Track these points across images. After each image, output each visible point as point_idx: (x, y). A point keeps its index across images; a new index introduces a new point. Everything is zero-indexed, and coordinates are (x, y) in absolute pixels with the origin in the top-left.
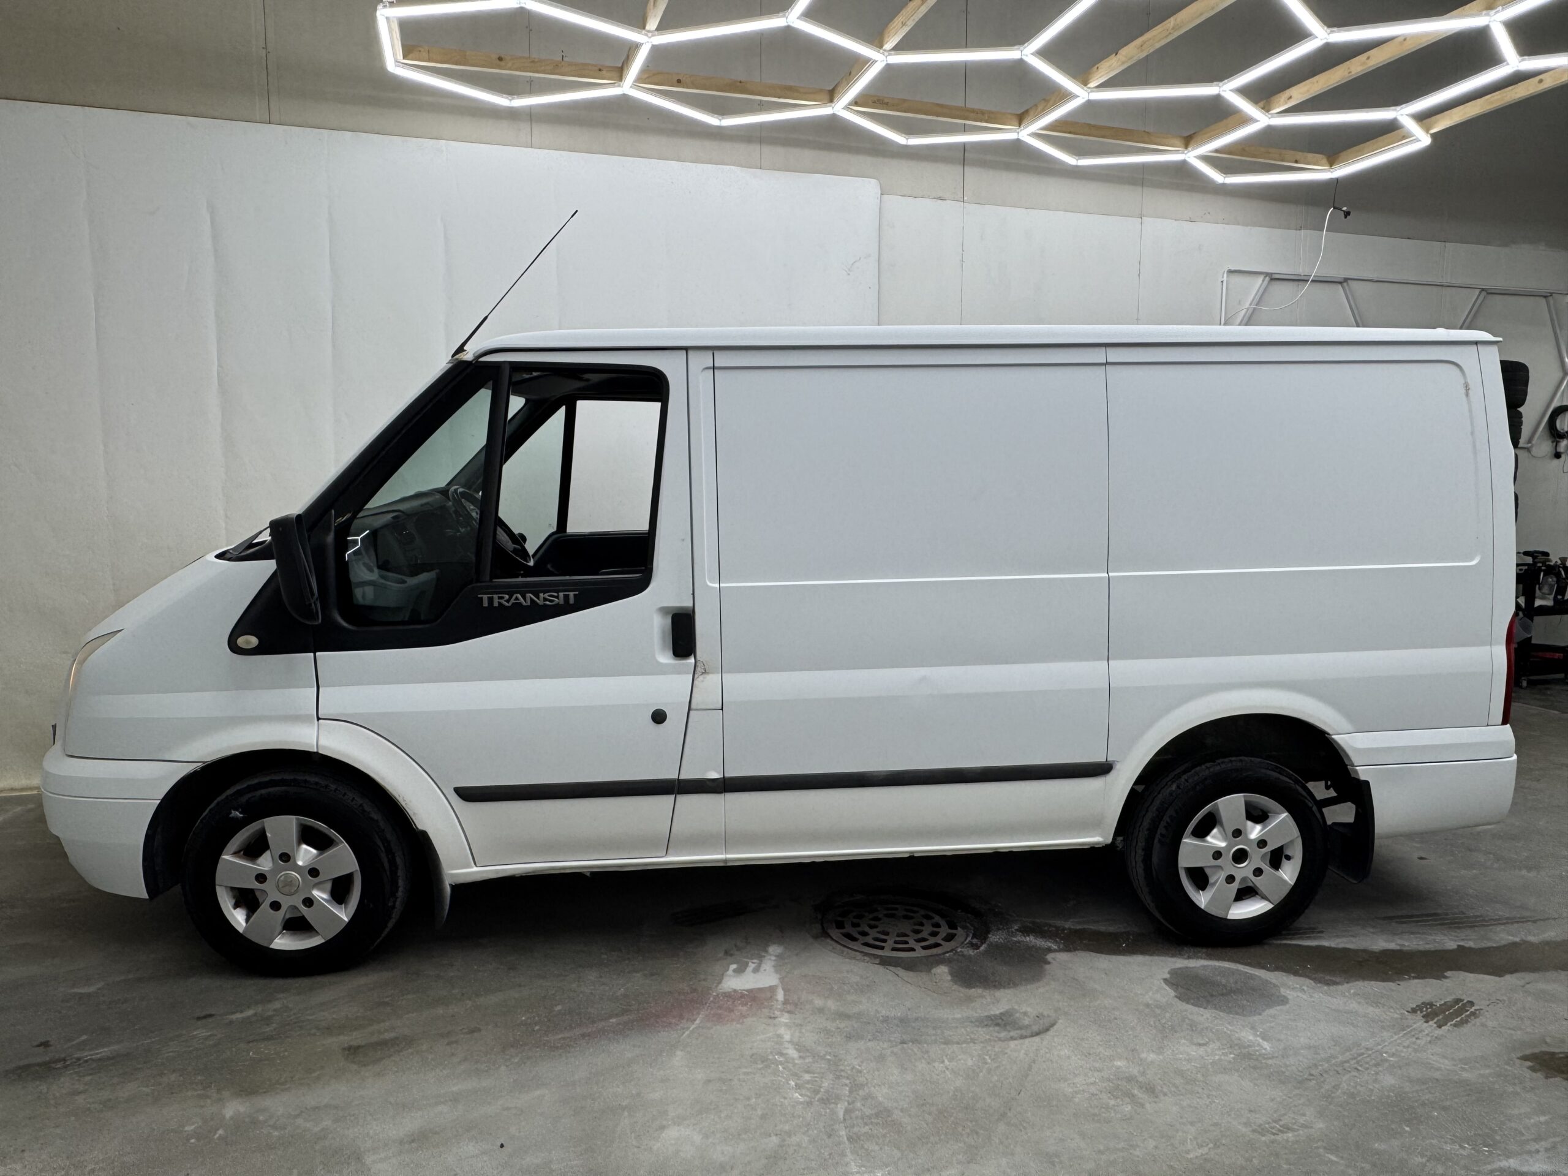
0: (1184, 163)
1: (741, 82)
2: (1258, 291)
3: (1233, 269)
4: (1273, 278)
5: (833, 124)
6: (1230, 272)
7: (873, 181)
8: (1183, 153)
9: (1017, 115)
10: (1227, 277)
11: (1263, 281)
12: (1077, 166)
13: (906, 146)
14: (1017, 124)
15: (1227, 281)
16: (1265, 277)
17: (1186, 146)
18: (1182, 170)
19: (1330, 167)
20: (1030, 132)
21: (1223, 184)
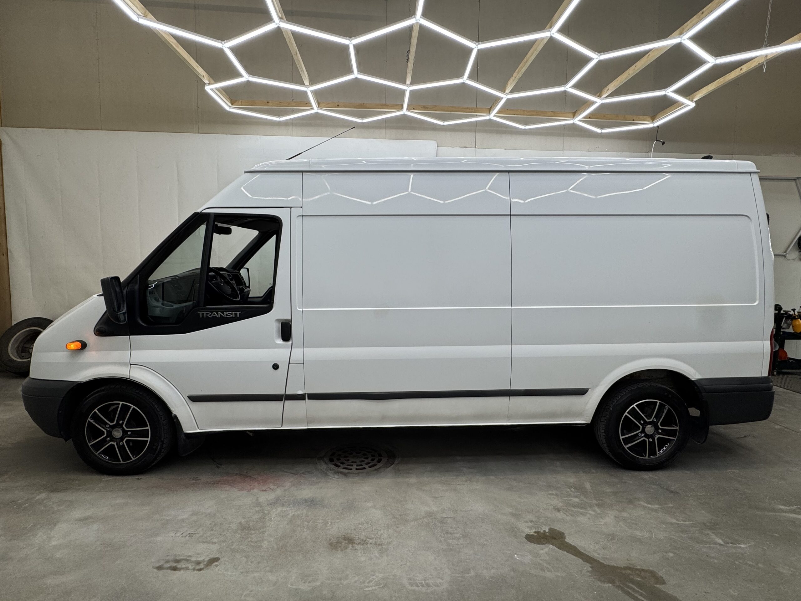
0: (575, 124)
7: (433, 141)
8: (572, 120)
12: (526, 129)
14: (488, 112)
17: (573, 117)
19: (653, 121)
20: (493, 115)
21: (601, 133)
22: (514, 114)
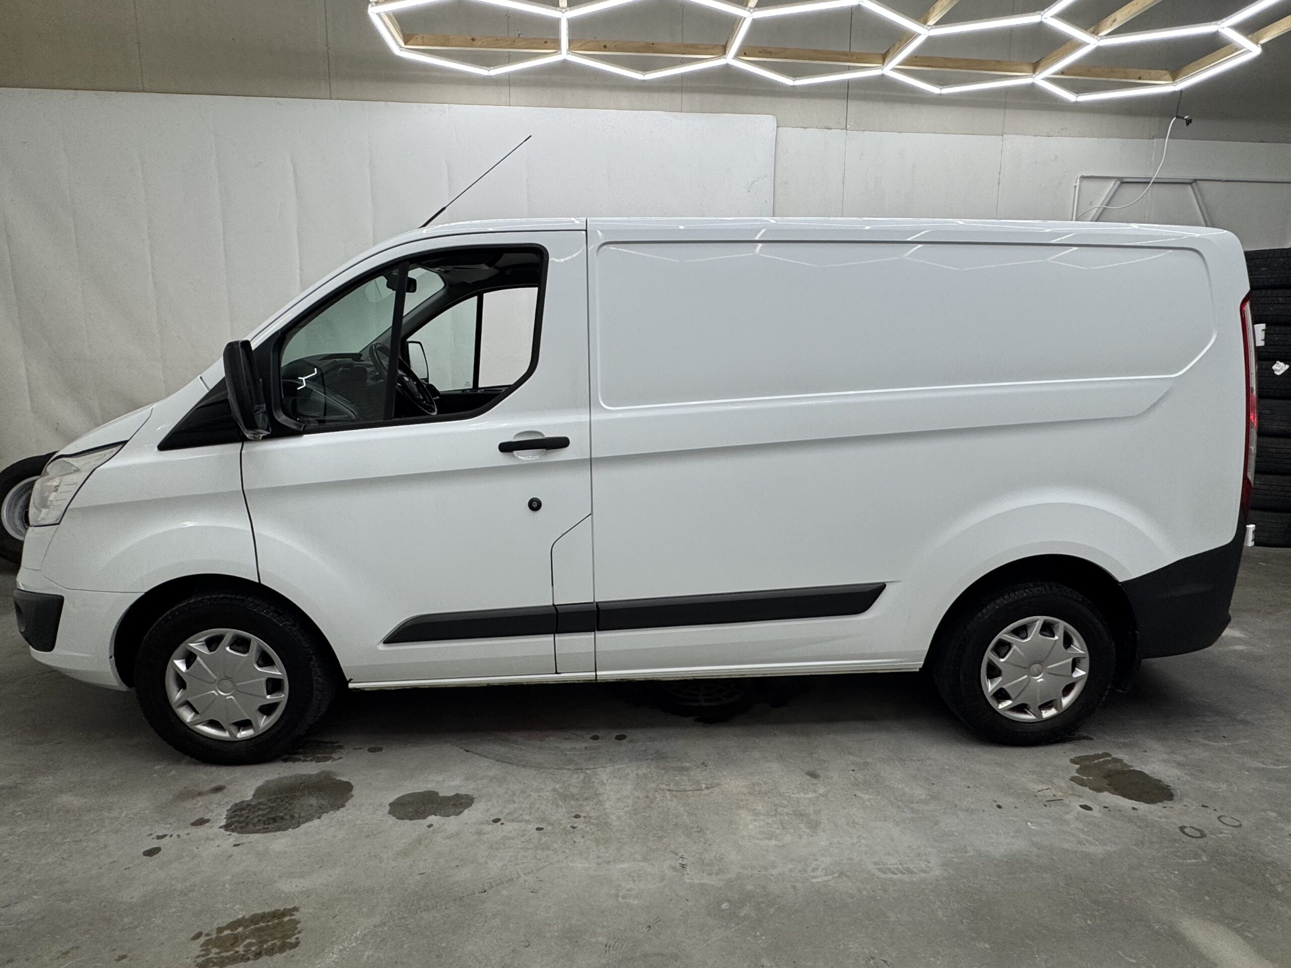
0: (1033, 85)
1: (653, 44)
2: (1110, 191)
3: (1085, 175)
4: (1123, 182)
5: (727, 72)
6: (1083, 178)
7: (771, 116)
8: (1031, 77)
9: (882, 54)
10: (1080, 182)
11: (1114, 184)
12: (941, 95)
13: (794, 87)
14: (881, 61)
15: (1080, 186)
16: (1116, 182)
17: (1034, 72)
18: (1032, 92)
19: (1174, 81)
20: (891, 68)
21: (1076, 102)
22: (928, 66)
